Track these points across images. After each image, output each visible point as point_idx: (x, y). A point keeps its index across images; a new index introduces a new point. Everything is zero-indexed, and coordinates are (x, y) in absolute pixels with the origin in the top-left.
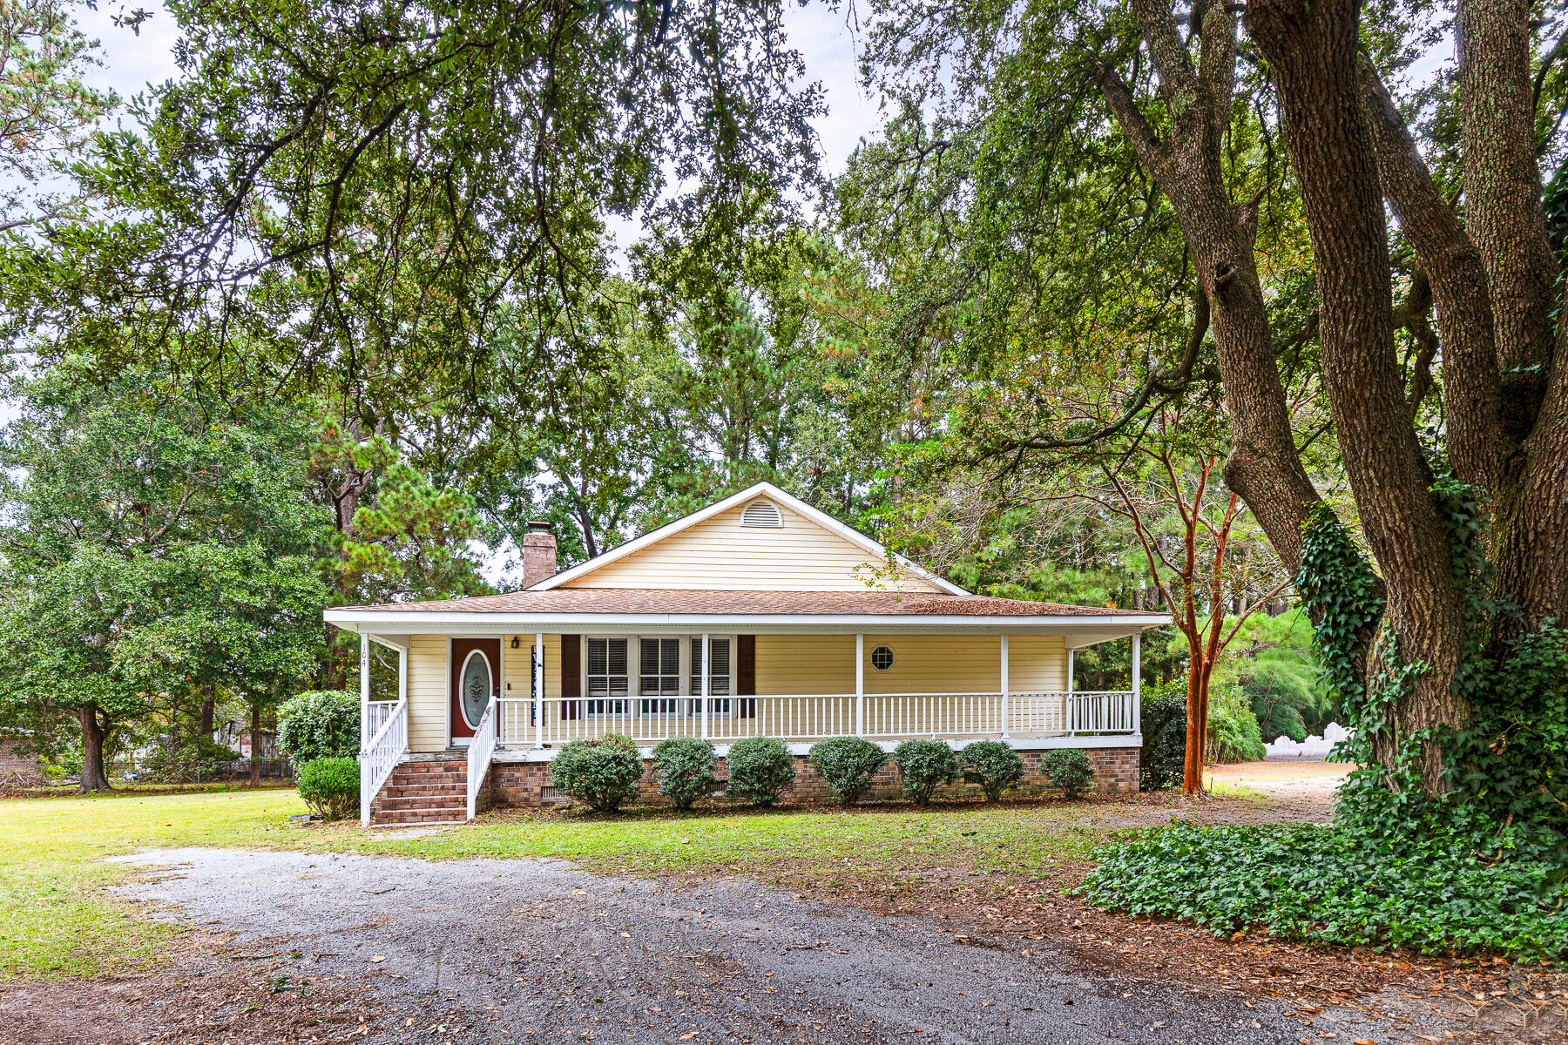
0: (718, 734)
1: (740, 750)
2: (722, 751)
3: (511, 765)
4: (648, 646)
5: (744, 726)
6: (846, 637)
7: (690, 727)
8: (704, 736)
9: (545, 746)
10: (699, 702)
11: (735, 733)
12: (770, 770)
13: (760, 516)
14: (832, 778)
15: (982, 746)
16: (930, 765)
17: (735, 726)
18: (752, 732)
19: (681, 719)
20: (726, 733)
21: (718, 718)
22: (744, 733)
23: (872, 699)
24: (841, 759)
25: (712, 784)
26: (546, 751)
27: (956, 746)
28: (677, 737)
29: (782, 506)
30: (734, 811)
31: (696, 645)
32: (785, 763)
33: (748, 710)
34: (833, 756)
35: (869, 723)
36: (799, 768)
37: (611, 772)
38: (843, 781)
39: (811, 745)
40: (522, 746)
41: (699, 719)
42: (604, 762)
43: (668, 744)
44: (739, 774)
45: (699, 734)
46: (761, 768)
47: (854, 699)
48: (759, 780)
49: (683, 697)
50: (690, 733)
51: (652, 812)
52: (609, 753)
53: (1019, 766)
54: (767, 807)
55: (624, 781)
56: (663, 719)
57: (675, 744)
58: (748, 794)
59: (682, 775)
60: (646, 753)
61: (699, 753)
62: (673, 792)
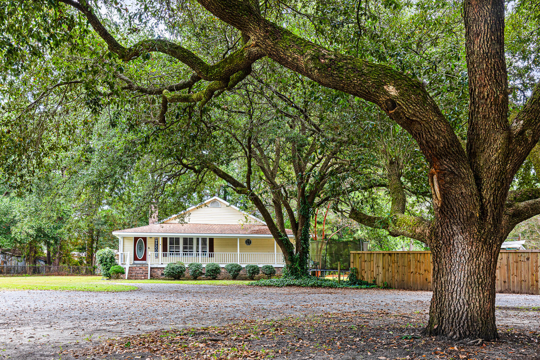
0: (203, 261)
1: (208, 266)
2: (204, 266)
3: (154, 268)
4: (185, 240)
5: (210, 259)
6: (235, 239)
7: (196, 259)
8: (200, 262)
9: (162, 264)
10: (199, 254)
11: (207, 261)
12: (215, 270)
13: (215, 204)
14: (230, 272)
15: (266, 266)
16: (252, 270)
17: (207, 259)
18: (212, 261)
19: (194, 257)
20: (205, 261)
21: (203, 257)
22: (210, 261)
23: (242, 254)
24: (231, 268)
25: (202, 274)
26: (162, 265)
27: (260, 266)
28: (193, 262)
29: (220, 202)
30: (207, 280)
31: (198, 239)
32: (219, 269)
33: (211, 256)
34: (230, 267)
35: (241, 260)
36: (223, 270)
37: (179, 270)
38: (232, 273)
39: (225, 265)
40: (157, 264)
41: (199, 257)
42: (178, 268)
43: (192, 264)
44: (208, 271)
45: (199, 261)
46: (213, 270)
47: (237, 254)
48: (212, 273)
49: (195, 253)
50: (196, 261)
51: (188, 279)
52: (178, 266)
53: (275, 271)
54: (214, 279)
55: (182, 272)
56: (190, 257)
57: (193, 264)
58: (209, 276)
59: (195, 271)
60: (186, 266)
61: (198, 266)
62: (193, 274)
